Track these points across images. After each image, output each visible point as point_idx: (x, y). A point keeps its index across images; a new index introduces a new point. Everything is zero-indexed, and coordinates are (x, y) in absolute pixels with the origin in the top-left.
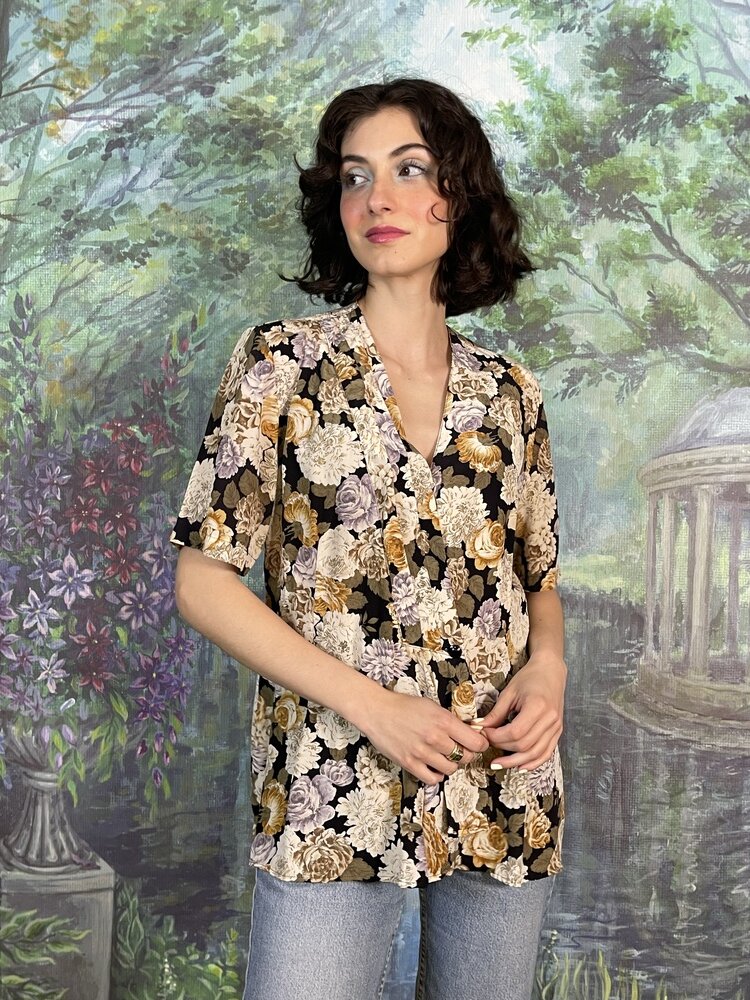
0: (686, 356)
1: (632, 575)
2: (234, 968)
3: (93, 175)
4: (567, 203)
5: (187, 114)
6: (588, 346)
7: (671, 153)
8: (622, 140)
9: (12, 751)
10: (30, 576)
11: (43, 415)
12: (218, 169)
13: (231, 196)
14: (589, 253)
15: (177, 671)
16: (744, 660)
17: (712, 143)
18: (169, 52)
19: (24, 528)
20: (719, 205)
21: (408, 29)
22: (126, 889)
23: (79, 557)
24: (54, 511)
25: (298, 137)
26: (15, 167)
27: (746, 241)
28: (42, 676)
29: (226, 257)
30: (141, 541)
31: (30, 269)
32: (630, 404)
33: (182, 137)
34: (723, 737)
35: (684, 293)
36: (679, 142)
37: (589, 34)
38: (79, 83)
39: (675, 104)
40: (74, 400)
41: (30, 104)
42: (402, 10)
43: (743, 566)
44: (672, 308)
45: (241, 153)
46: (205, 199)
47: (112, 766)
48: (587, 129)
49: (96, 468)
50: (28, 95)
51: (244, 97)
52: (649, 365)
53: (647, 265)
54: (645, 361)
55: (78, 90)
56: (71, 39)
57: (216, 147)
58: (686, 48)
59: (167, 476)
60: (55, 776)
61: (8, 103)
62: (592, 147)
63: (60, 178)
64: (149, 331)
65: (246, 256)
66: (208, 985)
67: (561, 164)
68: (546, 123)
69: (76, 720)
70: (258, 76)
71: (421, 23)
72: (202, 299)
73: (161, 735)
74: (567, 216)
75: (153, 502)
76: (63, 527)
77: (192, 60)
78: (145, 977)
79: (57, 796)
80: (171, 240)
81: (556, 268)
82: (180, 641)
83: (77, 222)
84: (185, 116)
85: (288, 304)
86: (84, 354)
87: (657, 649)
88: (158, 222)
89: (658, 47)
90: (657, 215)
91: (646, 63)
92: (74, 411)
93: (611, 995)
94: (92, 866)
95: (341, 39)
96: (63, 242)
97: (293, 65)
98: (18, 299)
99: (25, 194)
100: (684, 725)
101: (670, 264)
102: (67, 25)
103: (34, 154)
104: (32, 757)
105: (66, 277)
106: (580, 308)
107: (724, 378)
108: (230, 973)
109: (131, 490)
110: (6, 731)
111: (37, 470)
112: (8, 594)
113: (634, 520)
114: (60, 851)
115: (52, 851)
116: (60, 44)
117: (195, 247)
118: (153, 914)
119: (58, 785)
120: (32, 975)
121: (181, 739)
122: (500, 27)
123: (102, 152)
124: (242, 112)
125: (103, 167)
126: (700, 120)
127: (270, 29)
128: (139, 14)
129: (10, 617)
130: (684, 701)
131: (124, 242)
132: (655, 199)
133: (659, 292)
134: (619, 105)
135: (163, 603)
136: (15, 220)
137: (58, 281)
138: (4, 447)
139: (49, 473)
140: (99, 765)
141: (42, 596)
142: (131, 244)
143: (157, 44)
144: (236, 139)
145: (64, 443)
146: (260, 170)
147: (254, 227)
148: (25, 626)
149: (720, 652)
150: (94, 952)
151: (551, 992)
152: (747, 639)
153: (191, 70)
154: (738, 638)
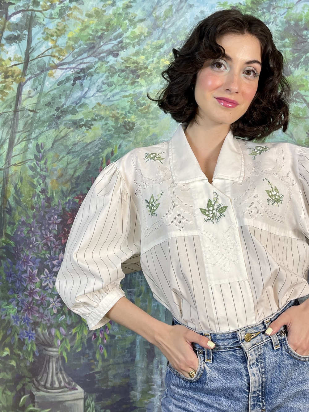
3: (68, 92)
5: (107, 65)
8: (293, 69)
9: (38, 339)
10: (45, 263)
11: (49, 193)
12: (121, 87)
13: (127, 99)
18: (99, 40)
19: (42, 243)
22: (89, 398)
24: (55, 235)
25: (154, 73)
26: (35, 90)
28: (51, 306)
29: (125, 124)
31: (42, 132)
33: (106, 75)
37: (277, 25)
38: (62, 54)
40: (62, 187)
41: (41, 64)
45: (131, 80)
46: (116, 100)
47: (82, 344)
49: (72, 216)
50: (40, 60)
51: (131, 57)
53: (305, 121)
55: (61, 57)
56: (58, 36)
57: (120, 79)
60: (57, 350)
61: (32, 64)
63: (54, 94)
64: (93, 157)
65: (134, 124)
69: (66, 325)
70: (137, 48)
72: (115, 142)
73: (102, 330)
76: (58, 241)
77: (109, 43)
79: (58, 358)
80: (102, 118)
83: (62, 112)
84: (106, 66)
85: (152, 143)
86: (66, 167)
88: (96, 111)
89: (306, 29)
91: (301, 36)
92: (62, 191)
94: (74, 389)
95: (171, 31)
96: (56, 120)
97: (151, 43)
98: (37, 145)
99: (40, 101)
102: (56, 30)
103: (43, 84)
104: (47, 341)
105: (58, 135)
110: (36, 331)
111: (47, 217)
112: (36, 271)
114: (60, 383)
115: (57, 383)
116: (53, 38)
117: (112, 121)
119: (59, 353)
121: (111, 332)
123: (72, 82)
124: (130, 63)
125: (72, 89)
127: (142, 28)
128: (86, 25)
129: (37, 281)
131: (81, 120)
132: (307, 93)
134: (291, 54)
136: (36, 112)
137: (54, 137)
138: (32, 208)
139: (52, 219)
140: (76, 344)
141: (50, 272)
142: (85, 120)
143: (94, 36)
144: (128, 75)
145: (58, 205)
146: (139, 87)
147: (137, 111)
148: (43, 285)
153: (108, 47)
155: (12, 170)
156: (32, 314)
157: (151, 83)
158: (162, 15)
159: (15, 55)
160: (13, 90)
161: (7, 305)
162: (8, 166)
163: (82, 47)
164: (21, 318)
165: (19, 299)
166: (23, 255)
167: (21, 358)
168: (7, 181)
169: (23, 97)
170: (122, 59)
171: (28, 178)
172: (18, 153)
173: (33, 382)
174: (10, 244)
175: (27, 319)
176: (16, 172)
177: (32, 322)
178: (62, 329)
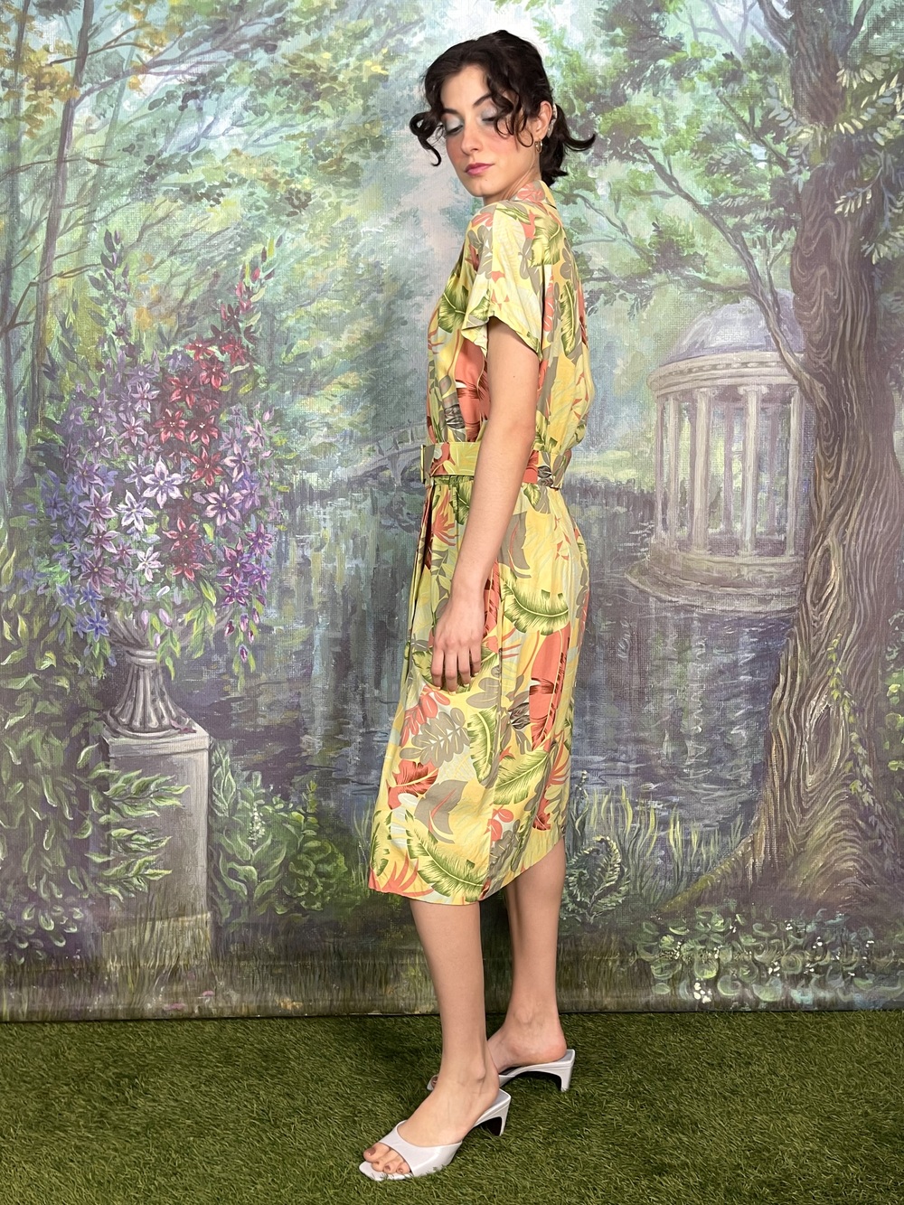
0: (686, 278)
1: (644, 467)
2: (313, 815)
3: (172, 124)
5: (253, 69)
6: (604, 270)
7: (670, 102)
8: (629, 91)
9: (115, 633)
10: (126, 480)
11: (133, 337)
12: (282, 118)
13: (294, 142)
14: (602, 190)
15: (258, 561)
16: (738, 536)
17: (702, 93)
18: (235, 14)
19: (120, 438)
20: (711, 148)
22: (219, 749)
23: (169, 463)
24: (145, 422)
25: (350, 88)
26: (102, 117)
27: (734, 179)
28: (140, 567)
29: (291, 196)
30: (222, 448)
31: (118, 208)
32: (639, 320)
33: (250, 90)
34: (721, 601)
35: (683, 223)
36: (676, 93)
38: (158, 41)
39: (673, 59)
40: (159, 325)
41: (113, 61)
43: (736, 457)
44: (673, 237)
45: (302, 104)
46: (271, 145)
47: (204, 644)
48: (599, 81)
49: (181, 384)
50: (111, 53)
51: (303, 54)
52: (655, 286)
53: (651, 200)
54: (652, 283)
55: (156, 48)
56: (148, 2)
57: (280, 99)
58: (681, 11)
59: (244, 390)
60: (154, 654)
61: (94, 60)
62: (604, 97)
63: (142, 127)
64: (225, 262)
65: (308, 195)
66: (293, 830)
67: (577, 112)
68: (564, 77)
69: (171, 604)
70: (315, 35)
72: (269, 232)
73: (245, 617)
74: (584, 158)
75: (230, 413)
76: (153, 436)
77: (257, 21)
78: (238, 824)
79: (157, 670)
80: (242, 181)
81: (575, 203)
82: (259, 535)
83: (158, 166)
84: (251, 70)
85: (347, 238)
86: (168, 283)
87: (666, 529)
88: (230, 166)
89: (658, 10)
90: (659, 157)
91: (647, 24)
92: (160, 333)
93: (634, 822)
94: (189, 730)
95: (386, 3)
96: (146, 184)
97: (345, 25)
98: (108, 235)
99: (111, 141)
100: (690, 593)
101: (671, 199)
103: (118, 106)
104: (133, 637)
105: (150, 215)
106: (596, 238)
107: (718, 297)
108: (311, 819)
109: (212, 403)
110: (110, 616)
111: (129, 386)
112: (108, 496)
113: (645, 420)
114: (160, 718)
115: (154, 718)
116: (139, 7)
117: (263, 187)
118: (243, 770)
119: (158, 661)
120: (139, 827)
121: (264, 620)
123: (179, 103)
124: (301, 67)
125: (180, 117)
126: (693, 74)
129: (110, 516)
130: (688, 573)
131: (200, 184)
132: (656, 142)
133: (662, 223)
134: (625, 61)
135: (243, 502)
136: (103, 165)
137: (143, 219)
138: (99, 366)
139: (140, 389)
140: (192, 644)
141: (138, 497)
142: (207, 185)
143: (224, 6)
144: (297, 91)
145: (153, 362)
146: (319, 119)
147: (315, 169)
148: (124, 524)
149: (718, 530)
150: (193, 804)
151: (583, 823)
152: (740, 518)
153: (255, 30)
154: (732, 517)
155: (55, 286)
156: (101, 583)
157: (344, 111)
159: (58, 41)
160: (55, 116)
161: (48, 566)
162: (46, 277)
163: (199, 27)
164: (79, 592)
165: (75, 552)
166: (81, 462)
167: (80, 672)
168: (46, 309)
169: (75, 131)
170: (284, 56)
171: (89, 303)
172: (66, 250)
173: (105, 716)
174: (53, 440)
175: (91, 593)
176: (63, 289)
177: (102, 598)
178: (163, 613)
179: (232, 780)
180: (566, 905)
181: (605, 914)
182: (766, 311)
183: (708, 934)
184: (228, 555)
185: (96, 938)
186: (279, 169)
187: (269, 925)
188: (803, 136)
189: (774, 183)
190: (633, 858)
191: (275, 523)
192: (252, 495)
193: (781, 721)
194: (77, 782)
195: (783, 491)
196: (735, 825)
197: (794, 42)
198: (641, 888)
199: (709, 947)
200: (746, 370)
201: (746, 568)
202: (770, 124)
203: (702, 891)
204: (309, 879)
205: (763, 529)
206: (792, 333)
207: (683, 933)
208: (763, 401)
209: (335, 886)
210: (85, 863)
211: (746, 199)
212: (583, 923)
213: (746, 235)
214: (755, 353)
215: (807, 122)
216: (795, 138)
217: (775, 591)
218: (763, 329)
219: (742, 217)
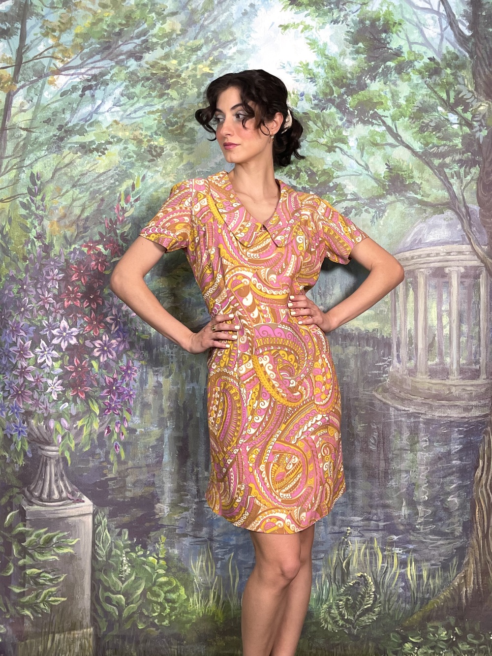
0: (408, 198)
1: (383, 320)
2: (163, 559)
3: (75, 106)
4: (340, 115)
6: (354, 194)
7: (395, 88)
8: (368, 81)
9: (31, 435)
10: (41, 332)
11: (47, 240)
12: (145, 101)
13: (153, 115)
14: (352, 143)
15: (127, 385)
16: (448, 366)
17: (415, 82)
18: (116, 37)
19: (37, 305)
20: (422, 116)
21: (249, 24)
22: (100, 513)
23: (69, 321)
24: (54, 295)
25: (189, 82)
26: (30, 102)
27: (438, 135)
28: (49, 390)
29: (151, 149)
30: (105, 311)
31: (39, 158)
32: (379, 225)
33: (125, 84)
34: (438, 410)
35: (405, 163)
36: (399, 82)
37: (348, 25)
38: (66, 55)
39: (396, 62)
40: (65, 232)
41: (38, 67)
42: (245, 13)
43: (445, 314)
44: (400, 173)
45: (158, 92)
46: (138, 118)
47: (90, 441)
48: (349, 76)
49: (78, 270)
50: (38, 62)
51: (159, 61)
52: (388, 204)
53: (384, 149)
54: (386, 202)
55: (66, 59)
56: (61, 31)
57: (144, 89)
58: (400, 32)
60: (57, 448)
61: (26, 67)
62: (352, 85)
63: (56, 108)
64: (108, 192)
65: (162, 149)
66: (149, 569)
67: (335, 95)
68: (326, 73)
69: (69, 415)
70: (167, 50)
71: (256, 20)
72: (137, 172)
73: (119, 423)
74: (340, 123)
76: (60, 304)
78: (112, 565)
79: (59, 459)
80: (120, 140)
81: (335, 152)
82: (128, 368)
84: (126, 72)
85: (186, 175)
86: (71, 205)
87: (399, 362)
88: (112, 131)
89: (385, 32)
90: (389, 121)
91: (379, 40)
92: (65, 237)
93: (383, 563)
94: (80, 501)
95: (212, 29)
96: (57, 143)
97: (186, 44)
98: (32, 175)
99: (36, 116)
100: (417, 405)
101: (397, 148)
102: (59, 23)
103: (41, 95)
104: (43, 437)
105: (60, 162)
106: (349, 173)
107: (429, 210)
108: (162, 562)
109: (98, 281)
110: (28, 423)
112: (29, 343)
114: (60, 492)
115: (56, 493)
116: (55, 34)
117: (133, 144)
118: (116, 528)
119: (59, 453)
120: (45, 567)
121: (131, 425)
122: (299, 22)
123: (80, 92)
124: (158, 69)
125: (80, 101)
126: (409, 70)
127: (173, 24)
128: (99, 17)
129: (30, 357)
130: (415, 391)
131: (92, 142)
132: (387, 112)
133: (392, 163)
134: (366, 63)
135: (118, 346)
136: (30, 131)
137: (55, 165)
139: (51, 273)
140: (83, 441)
141: (48, 344)
142: (97, 143)
143: (109, 33)
144: (155, 84)
145: (60, 256)
146: (169, 101)
147: (166, 132)
148: (39, 361)
149: (434, 362)
150: (81, 551)
151: (348, 564)
152: (449, 354)
153: (129, 47)
154: (444, 354)
156: (23, 401)
157: (185, 96)
158: (199, 8)
159: (3, 55)
163: (93, 46)
164: (8, 407)
165: (6, 381)
166: (11, 321)
167: (8, 461)
169: (13, 110)
171: (19, 218)
172: (5, 185)
173: (24, 491)
175: (16, 408)
176: (3, 210)
177: (23, 411)
178: (64, 421)
179: (108, 535)
180: (337, 621)
181: (364, 627)
182: (462, 219)
183: (436, 642)
184: (107, 381)
185: (14, 646)
186: (144, 133)
187: (133, 637)
188: (482, 108)
189: (464, 137)
190: (383, 588)
191: (139, 360)
192: (124, 341)
193: (482, 492)
194: (4, 537)
195: (477, 336)
196: (452, 564)
197: (474, 50)
198: (389, 609)
199: (437, 651)
200: (449, 257)
201: (454, 388)
202: (460, 101)
203: (431, 611)
204: (160, 604)
205: (464, 362)
206: (480, 232)
207: (419, 641)
208: (462, 277)
209: (178, 609)
210: (8, 592)
211: (446, 148)
212: (350, 634)
213: (447, 170)
214: (455, 246)
215: (483, 99)
216: (476, 110)
217: (474, 403)
218: (459, 231)
219: (444, 159)
